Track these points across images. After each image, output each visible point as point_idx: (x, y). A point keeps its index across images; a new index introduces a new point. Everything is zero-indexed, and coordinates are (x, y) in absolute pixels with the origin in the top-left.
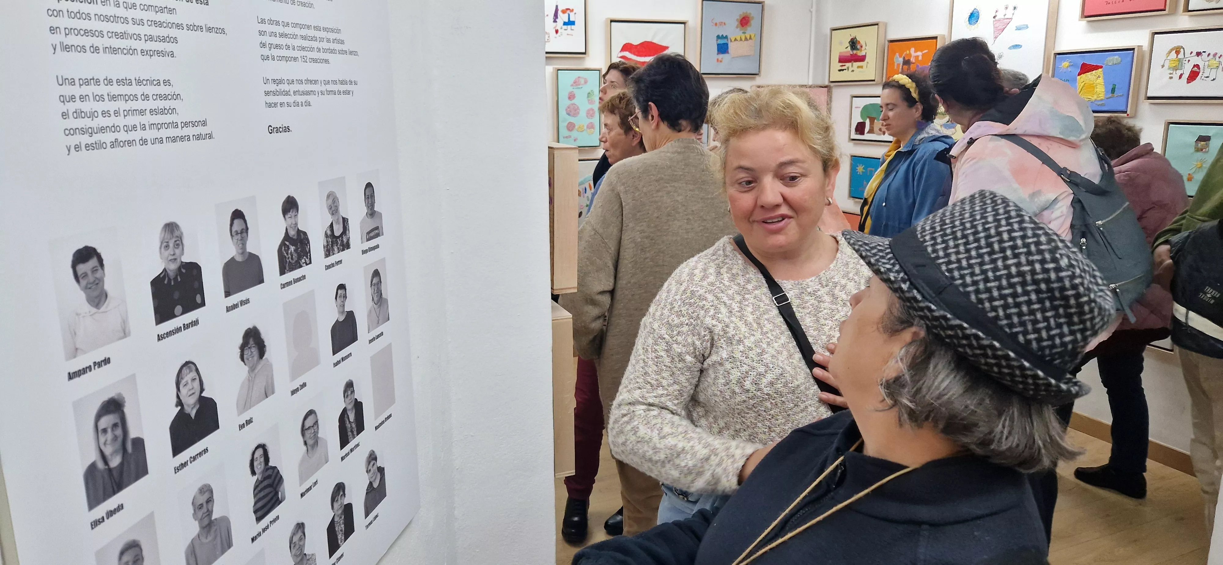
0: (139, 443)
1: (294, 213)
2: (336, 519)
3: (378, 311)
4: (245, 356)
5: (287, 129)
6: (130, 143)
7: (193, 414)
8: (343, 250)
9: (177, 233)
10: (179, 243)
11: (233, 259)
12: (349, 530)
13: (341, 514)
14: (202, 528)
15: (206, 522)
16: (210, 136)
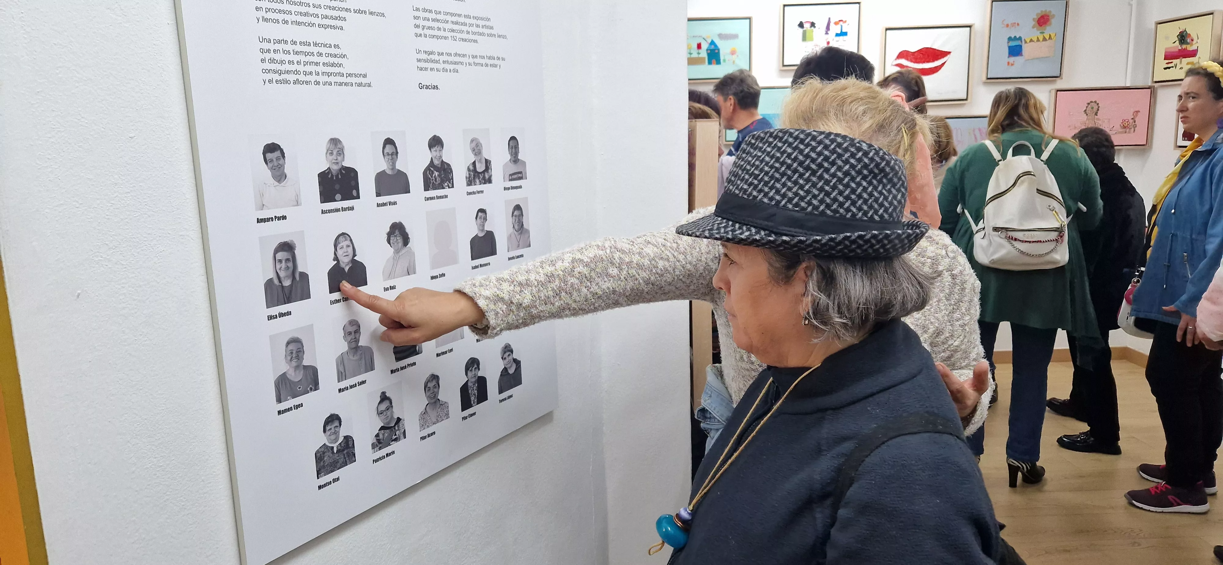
0: (304, 277)
1: (439, 148)
2: (470, 384)
3: (518, 237)
4: (391, 241)
5: (435, 87)
6: (307, 83)
7: (347, 269)
8: (485, 183)
9: (339, 146)
10: (341, 152)
11: (384, 171)
12: (483, 396)
13: (475, 382)
14: (350, 348)
15: (353, 345)
16: (369, 85)
